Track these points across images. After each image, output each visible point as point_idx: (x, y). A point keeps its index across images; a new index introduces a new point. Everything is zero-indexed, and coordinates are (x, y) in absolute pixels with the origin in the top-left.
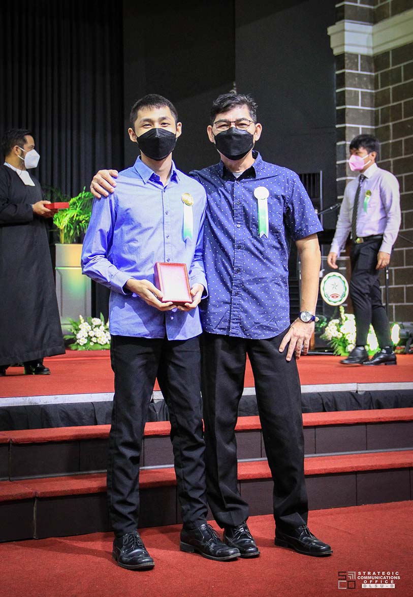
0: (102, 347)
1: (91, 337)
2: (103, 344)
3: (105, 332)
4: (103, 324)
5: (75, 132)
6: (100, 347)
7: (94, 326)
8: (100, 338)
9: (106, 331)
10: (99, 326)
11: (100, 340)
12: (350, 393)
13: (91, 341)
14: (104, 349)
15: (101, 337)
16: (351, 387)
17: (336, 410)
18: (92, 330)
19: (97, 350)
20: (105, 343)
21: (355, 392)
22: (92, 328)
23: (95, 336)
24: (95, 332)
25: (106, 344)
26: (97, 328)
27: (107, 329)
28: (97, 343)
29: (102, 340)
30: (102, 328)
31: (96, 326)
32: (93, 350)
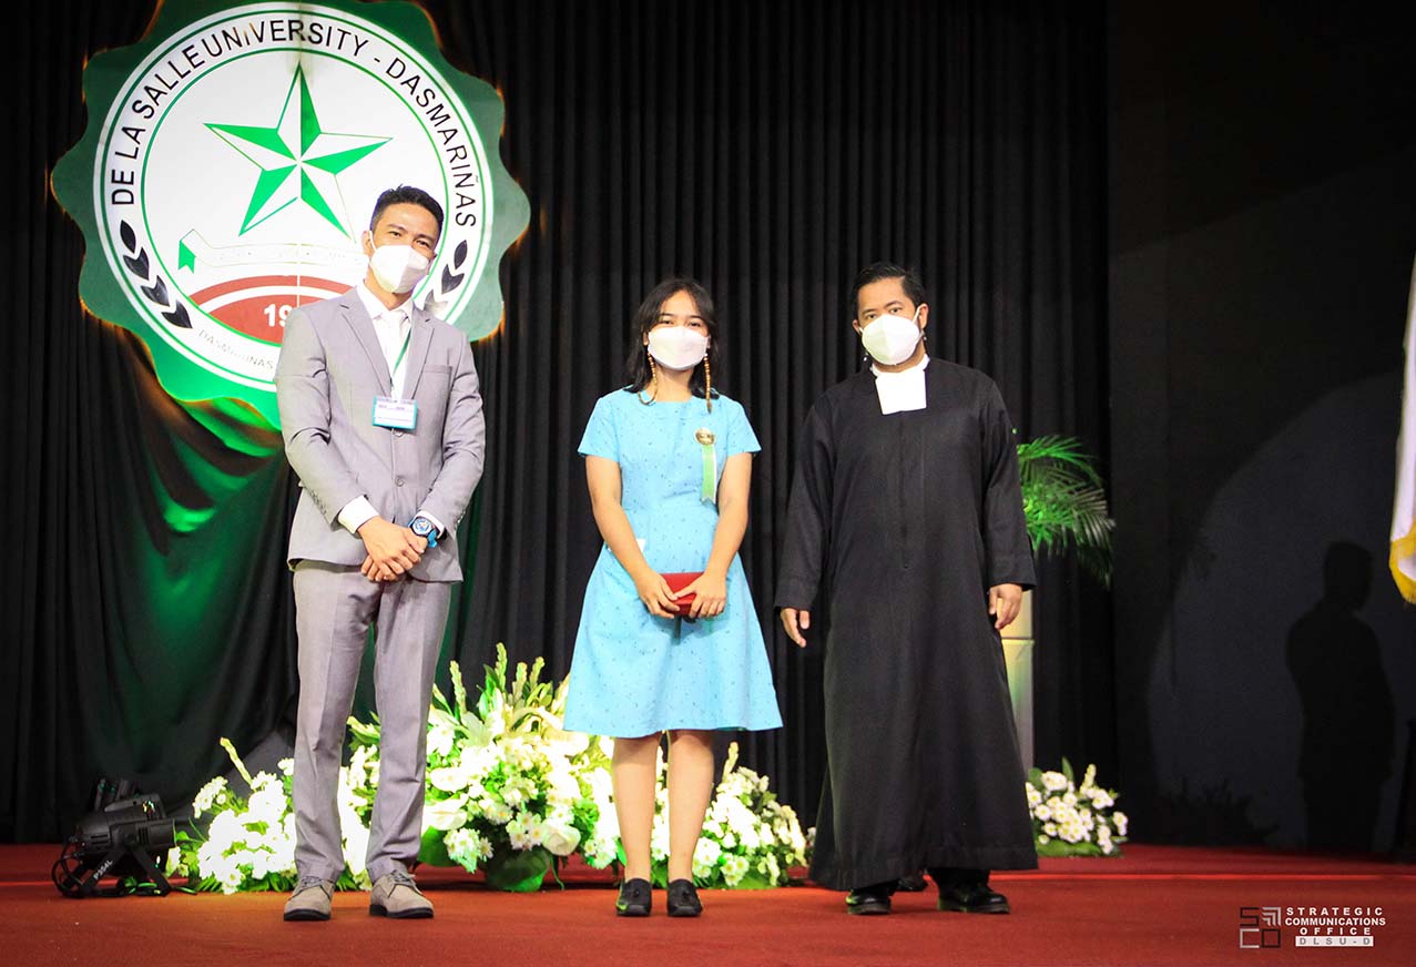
0: (1072, 849)
1: (1043, 823)
2: (1072, 840)
3: (1079, 810)
4: (1071, 787)
5: (979, 295)
6: (1066, 849)
7: (1048, 793)
8: (1064, 826)
9: (1080, 807)
10: (1061, 793)
11: (1066, 831)
13: (1044, 833)
14: (1075, 854)
15: (1068, 823)
18: (1044, 803)
19: (1058, 857)
20: (1078, 838)
22: (1042, 796)
23: (1052, 820)
24: (1051, 808)
25: (1082, 841)
26: (1056, 799)
27: (1082, 802)
28: (1057, 838)
29: (1072, 829)
30: (1071, 798)
31: (1054, 794)
32: (1048, 856)
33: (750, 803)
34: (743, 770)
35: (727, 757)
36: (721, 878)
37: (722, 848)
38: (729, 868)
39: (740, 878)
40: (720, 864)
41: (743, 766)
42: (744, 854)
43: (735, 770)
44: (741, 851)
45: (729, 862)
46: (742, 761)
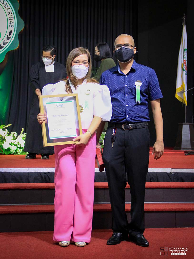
12: (167, 173)
16: (168, 170)
17: (158, 181)
21: (170, 173)
33: (25, 139)
34: (24, 133)
35: (22, 131)
36: (17, 153)
37: (18, 147)
38: (18, 151)
39: (21, 153)
40: (16, 150)
41: (25, 132)
42: (22, 149)
43: (23, 133)
44: (22, 148)
45: (18, 150)
46: (25, 131)
